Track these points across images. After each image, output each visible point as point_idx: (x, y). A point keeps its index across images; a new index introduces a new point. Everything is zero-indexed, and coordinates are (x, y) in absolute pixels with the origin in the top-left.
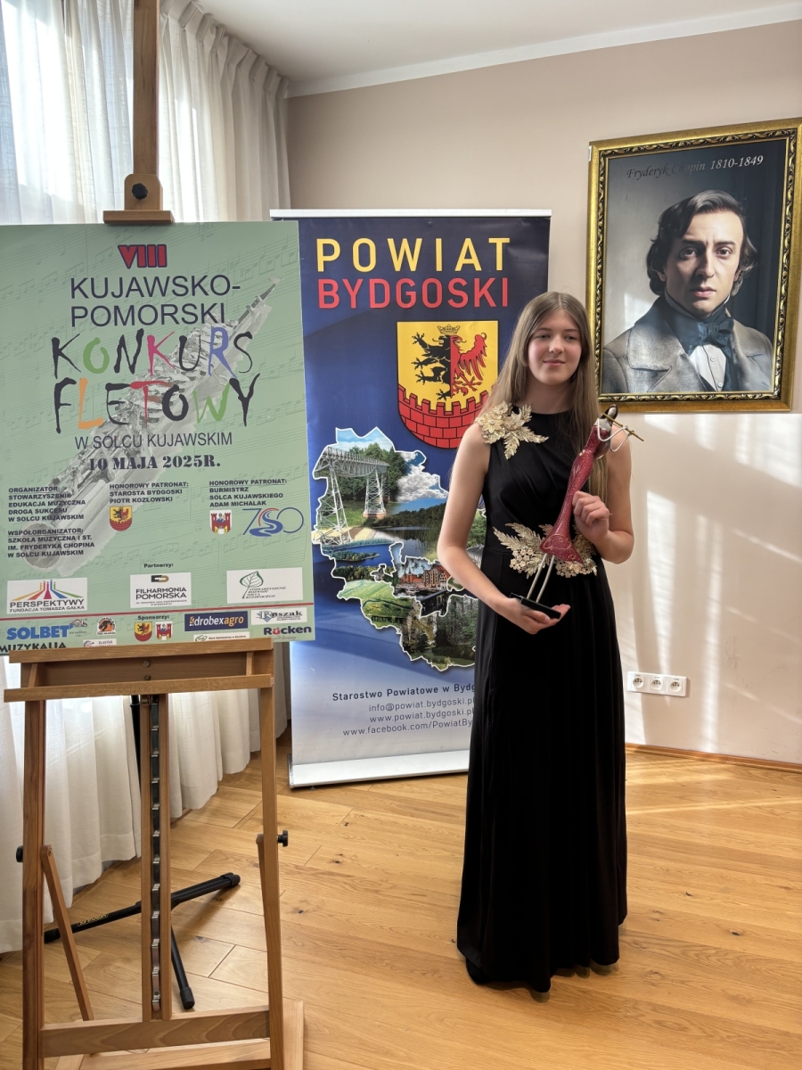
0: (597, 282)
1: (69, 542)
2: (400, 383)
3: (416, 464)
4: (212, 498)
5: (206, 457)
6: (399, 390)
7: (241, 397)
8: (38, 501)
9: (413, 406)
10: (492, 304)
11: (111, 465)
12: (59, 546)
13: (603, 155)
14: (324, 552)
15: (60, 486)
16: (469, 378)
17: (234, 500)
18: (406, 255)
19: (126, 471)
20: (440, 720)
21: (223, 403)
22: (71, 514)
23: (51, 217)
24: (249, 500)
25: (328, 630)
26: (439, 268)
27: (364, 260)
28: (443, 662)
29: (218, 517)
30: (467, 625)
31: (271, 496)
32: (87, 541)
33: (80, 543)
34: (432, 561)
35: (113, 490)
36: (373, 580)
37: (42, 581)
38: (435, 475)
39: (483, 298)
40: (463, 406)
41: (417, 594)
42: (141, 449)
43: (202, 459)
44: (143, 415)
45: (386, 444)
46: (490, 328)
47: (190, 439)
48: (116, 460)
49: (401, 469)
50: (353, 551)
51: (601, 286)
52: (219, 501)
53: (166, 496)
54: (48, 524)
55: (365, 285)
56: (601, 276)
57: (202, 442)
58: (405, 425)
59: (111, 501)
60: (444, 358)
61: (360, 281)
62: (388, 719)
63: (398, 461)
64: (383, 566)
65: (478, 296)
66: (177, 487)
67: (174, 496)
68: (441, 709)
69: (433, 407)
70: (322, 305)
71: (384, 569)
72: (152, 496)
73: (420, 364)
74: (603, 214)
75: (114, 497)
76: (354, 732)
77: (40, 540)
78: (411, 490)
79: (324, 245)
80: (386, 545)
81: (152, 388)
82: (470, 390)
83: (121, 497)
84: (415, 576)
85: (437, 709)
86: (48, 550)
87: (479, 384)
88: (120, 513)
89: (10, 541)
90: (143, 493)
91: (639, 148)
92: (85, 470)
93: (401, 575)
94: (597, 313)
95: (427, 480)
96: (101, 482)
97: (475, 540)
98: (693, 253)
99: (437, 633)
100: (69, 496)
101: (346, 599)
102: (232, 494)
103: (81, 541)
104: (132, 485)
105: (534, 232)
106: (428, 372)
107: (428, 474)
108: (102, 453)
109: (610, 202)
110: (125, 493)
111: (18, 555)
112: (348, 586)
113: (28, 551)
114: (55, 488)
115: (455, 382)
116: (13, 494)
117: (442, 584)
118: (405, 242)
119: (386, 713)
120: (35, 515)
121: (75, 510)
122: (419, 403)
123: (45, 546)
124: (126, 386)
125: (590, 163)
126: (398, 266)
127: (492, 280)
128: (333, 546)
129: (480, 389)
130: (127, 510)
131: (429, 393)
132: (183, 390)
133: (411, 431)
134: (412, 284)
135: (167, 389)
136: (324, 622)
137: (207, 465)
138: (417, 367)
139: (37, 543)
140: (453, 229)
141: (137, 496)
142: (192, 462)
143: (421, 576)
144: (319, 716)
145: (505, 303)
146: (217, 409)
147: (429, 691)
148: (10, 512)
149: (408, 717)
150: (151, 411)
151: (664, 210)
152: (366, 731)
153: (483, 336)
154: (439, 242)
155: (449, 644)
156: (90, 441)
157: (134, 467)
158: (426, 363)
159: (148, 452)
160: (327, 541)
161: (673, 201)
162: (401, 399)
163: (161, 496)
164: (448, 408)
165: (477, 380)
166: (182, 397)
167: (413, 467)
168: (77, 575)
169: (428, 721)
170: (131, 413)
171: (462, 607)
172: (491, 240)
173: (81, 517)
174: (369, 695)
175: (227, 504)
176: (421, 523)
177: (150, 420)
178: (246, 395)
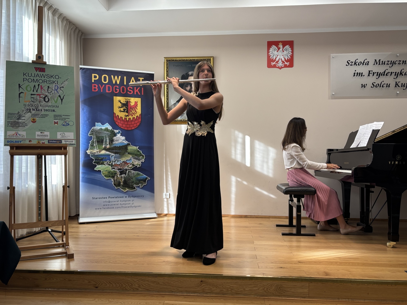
0: (167, 91)
1: (22, 124)
2: (114, 112)
3: (118, 134)
4: (54, 118)
5: (53, 110)
6: (114, 114)
7: (61, 99)
8: (14, 116)
9: (118, 118)
10: (139, 94)
11: (32, 110)
12: (19, 125)
13: (167, 61)
14: (91, 156)
15: (20, 113)
16: (133, 112)
17: (59, 119)
18: (117, 80)
19: (35, 111)
20: (124, 206)
21: (57, 100)
22: (22, 119)
23: (23, 61)
24: (62, 119)
25: (92, 179)
26: (125, 84)
27: (105, 80)
28: (125, 189)
29: (55, 122)
30: (132, 179)
31: (67, 118)
32: (26, 124)
33: (24, 125)
34: (122, 160)
35: (32, 115)
36: (105, 165)
37: (15, 132)
38: (124, 137)
39: (137, 92)
40: (132, 119)
41: (118, 170)
42: (39, 107)
43: (52, 110)
44: (39, 101)
45: (110, 128)
46: (139, 100)
47: (49, 106)
48: (33, 109)
49: (114, 135)
50: (100, 156)
51: (168, 92)
52: (56, 119)
53: (44, 117)
54: (17, 120)
55: (105, 87)
56: (168, 90)
57: (52, 107)
58: (115, 123)
59: (32, 117)
60: (126, 106)
61: (104, 85)
62: (109, 205)
63: (113, 133)
64: (108, 161)
65: (135, 91)
66: (47, 115)
67: (46, 117)
68: (124, 202)
69: (123, 119)
70: (93, 91)
71: (108, 162)
72: (41, 116)
73: (120, 107)
74: (167, 74)
75: (32, 116)
76: (98, 209)
77: (15, 123)
78: (117, 141)
79: (94, 75)
80: (109, 155)
81: (41, 96)
82: (133, 115)
83: (34, 116)
84: (117, 164)
85: (123, 202)
86: (17, 126)
87: (136, 114)
88: (34, 119)
89: (8, 123)
90: (39, 116)
91: (176, 60)
92: (26, 110)
93: (113, 164)
94: (167, 99)
95: (121, 138)
96: (29, 113)
97: (135, 155)
98: (189, 86)
99: (123, 181)
100: (22, 115)
101: (97, 170)
102: (59, 117)
103: (24, 124)
104: (36, 114)
105: (150, 77)
106: (122, 109)
107: (122, 137)
108: (30, 107)
109: (169, 72)
110: (35, 116)
111: (10, 126)
112: (97, 166)
113: (12, 126)
114: (19, 114)
115: (129, 113)
116: (9, 114)
117: (125, 167)
118: (116, 77)
119: (108, 203)
120: (14, 118)
121: (23, 118)
122: (119, 117)
123: (16, 125)
124: (36, 95)
125: (164, 62)
126: (114, 82)
127: (139, 88)
128: (94, 155)
129: (136, 115)
130: (35, 119)
131: (122, 115)
132: (48, 97)
133: (117, 125)
134: (118, 87)
135: (45, 96)
136: (90, 176)
137: (53, 111)
138: (119, 108)
139: (14, 124)
140: (130, 75)
141: (37, 116)
142: (50, 111)
143: (119, 164)
144: (88, 204)
145: (143, 94)
146: (56, 101)
147: (121, 197)
148: (8, 118)
149: (115, 205)
150: (41, 100)
151: (183, 74)
152: (102, 208)
153: (137, 102)
154: (125, 77)
155: (127, 184)
156: (27, 105)
157: (37, 111)
158: (121, 107)
159: (40, 108)
160: (92, 153)
161: (184, 73)
162: (114, 116)
163: (43, 117)
164: (128, 119)
165: (135, 113)
166: (48, 98)
167: (117, 134)
168: (23, 131)
169: (120, 206)
170: (36, 100)
171: (131, 174)
172: (139, 78)
173: (25, 120)
174: (103, 198)
175: (57, 119)
176: (119, 150)
177: (41, 102)
178: (62, 99)
